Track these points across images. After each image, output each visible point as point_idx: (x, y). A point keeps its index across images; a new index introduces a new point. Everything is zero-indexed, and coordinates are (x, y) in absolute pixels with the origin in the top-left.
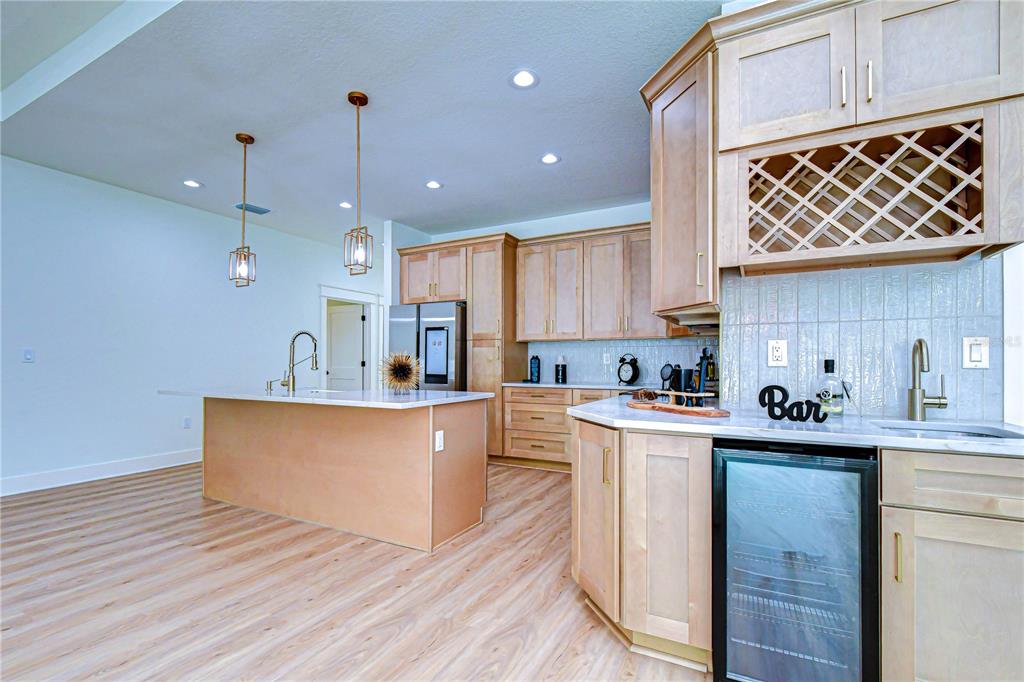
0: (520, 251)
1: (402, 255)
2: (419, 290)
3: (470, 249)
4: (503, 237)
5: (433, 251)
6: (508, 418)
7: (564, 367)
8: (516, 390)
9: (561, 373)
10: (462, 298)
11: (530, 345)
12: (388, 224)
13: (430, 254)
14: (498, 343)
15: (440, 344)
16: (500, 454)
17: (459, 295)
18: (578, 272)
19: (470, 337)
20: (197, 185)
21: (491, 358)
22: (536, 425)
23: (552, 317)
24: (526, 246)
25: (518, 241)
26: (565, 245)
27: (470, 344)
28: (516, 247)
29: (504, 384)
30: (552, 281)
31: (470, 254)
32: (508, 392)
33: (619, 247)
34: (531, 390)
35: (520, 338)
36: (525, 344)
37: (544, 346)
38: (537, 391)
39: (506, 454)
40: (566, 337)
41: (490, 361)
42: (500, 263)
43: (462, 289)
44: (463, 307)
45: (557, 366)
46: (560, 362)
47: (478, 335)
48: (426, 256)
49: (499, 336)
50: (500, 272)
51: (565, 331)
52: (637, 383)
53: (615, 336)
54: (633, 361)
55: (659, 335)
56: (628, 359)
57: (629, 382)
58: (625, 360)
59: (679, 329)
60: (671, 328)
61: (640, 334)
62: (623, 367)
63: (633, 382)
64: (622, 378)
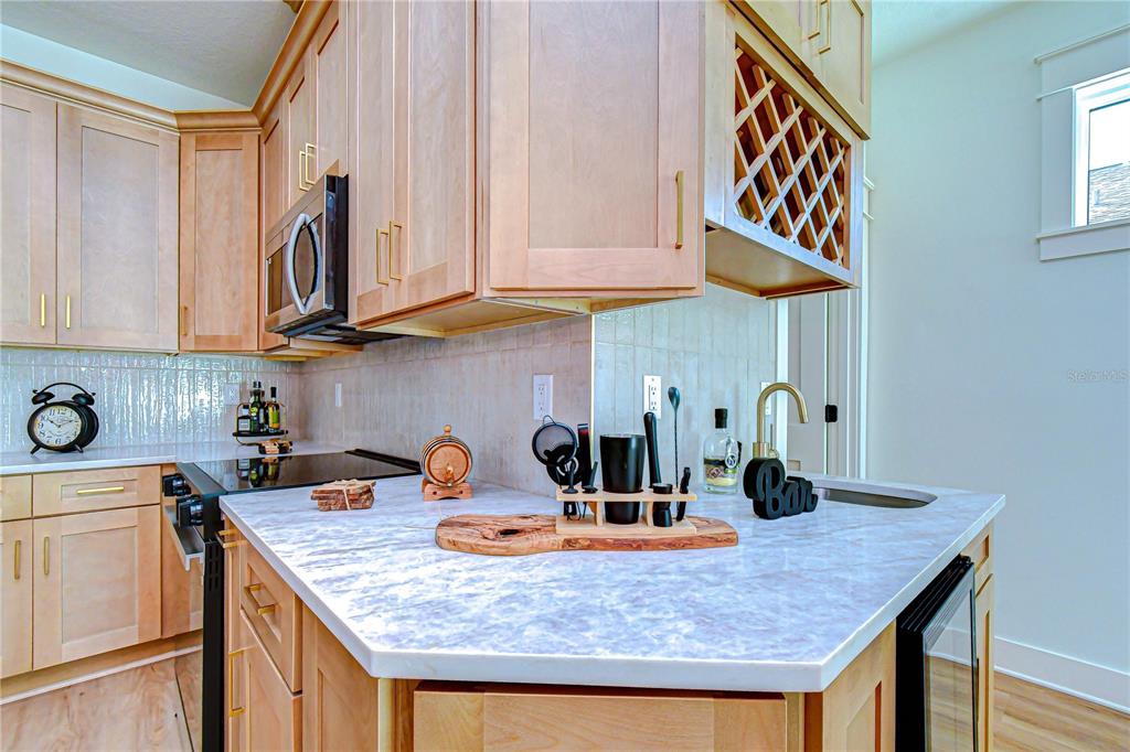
52: (88, 450)
53: (28, 340)
54: (83, 401)
55: (161, 347)
56: (63, 394)
57: (68, 449)
58: (51, 396)
59: (216, 339)
60: (191, 334)
61: (107, 341)
62: (46, 413)
63: (82, 446)
64: (44, 440)
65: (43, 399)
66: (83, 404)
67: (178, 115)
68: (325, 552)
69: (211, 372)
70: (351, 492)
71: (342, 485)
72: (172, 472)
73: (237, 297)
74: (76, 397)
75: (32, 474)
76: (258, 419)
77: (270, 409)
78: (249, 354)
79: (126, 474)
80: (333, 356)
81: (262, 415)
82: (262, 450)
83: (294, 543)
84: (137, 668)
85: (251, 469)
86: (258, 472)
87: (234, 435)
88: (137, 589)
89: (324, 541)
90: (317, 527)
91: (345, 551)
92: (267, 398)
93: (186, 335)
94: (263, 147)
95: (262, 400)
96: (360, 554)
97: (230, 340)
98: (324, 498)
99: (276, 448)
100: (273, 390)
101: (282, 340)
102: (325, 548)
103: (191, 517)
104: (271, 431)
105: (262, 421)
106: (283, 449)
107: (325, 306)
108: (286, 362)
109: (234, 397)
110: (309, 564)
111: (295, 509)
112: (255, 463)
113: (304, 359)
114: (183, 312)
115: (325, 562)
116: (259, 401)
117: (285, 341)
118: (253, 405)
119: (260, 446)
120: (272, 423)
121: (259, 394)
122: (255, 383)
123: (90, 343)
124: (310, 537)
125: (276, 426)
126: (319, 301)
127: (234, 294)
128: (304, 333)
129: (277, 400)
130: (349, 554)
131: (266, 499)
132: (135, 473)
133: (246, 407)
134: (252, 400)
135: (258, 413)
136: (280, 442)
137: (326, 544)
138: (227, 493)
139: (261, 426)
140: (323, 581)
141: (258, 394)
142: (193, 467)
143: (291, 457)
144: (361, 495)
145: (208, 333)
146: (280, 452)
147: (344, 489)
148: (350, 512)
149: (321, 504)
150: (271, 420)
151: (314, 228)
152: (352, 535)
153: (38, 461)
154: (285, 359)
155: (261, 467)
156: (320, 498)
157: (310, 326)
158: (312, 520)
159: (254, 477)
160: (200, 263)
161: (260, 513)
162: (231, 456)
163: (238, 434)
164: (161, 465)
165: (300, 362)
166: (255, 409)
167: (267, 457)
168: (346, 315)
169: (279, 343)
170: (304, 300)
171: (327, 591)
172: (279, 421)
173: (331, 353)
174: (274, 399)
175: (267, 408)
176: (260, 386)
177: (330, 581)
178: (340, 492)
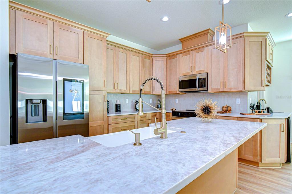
3: (86, 33)
5: (53, 20)
10: (80, 62)
14: (105, 93)
21: (100, 101)
23: (117, 82)
26: (122, 50)
29: (108, 115)
30: (117, 65)
32: (110, 119)
42: (106, 49)
49: (105, 89)
50: (106, 54)
58: (137, 101)
94: (168, 60)
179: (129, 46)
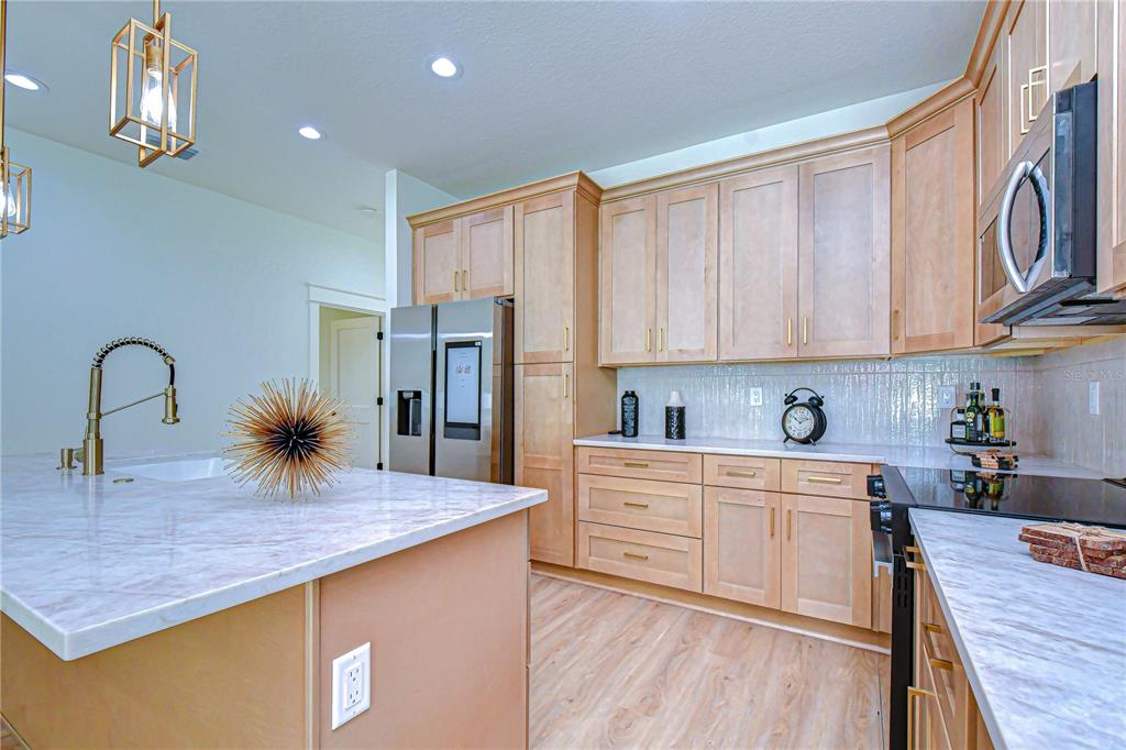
0: (605, 210)
1: (414, 227)
2: (440, 283)
3: (520, 206)
4: (575, 180)
5: (460, 215)
6: (583, 501)
7: (681, 411)
8: (596, 452)
9: (676, 424)
10: (507, 292)
11: (620, 373)
12: (392, 175)
13: (457, 222)
14: (566, 369)
15: (468, 370)
16: (571, 565)
17: (502, 288)
18: (708, 241)
19: (519, 358)
20: (32, 86)
21: (555, 395)
22: (635, 518)
23: (661, 324)
24: (615, 200)
25: (601, 191)
26: (683, 193)
27: (519, 370)
28: (598, 202)
29: (576, 442)
30: (660, 259)
31: (519, 216)
32: (582, 454)
33: (789, 187)
34: (624, 454)
35: (604, 361)
36: (611, 370)
37: (643, 373)
38: (636, 455)
39: (580, 565)
40: (686, 358)
41: (554, 400)
42: (569, 227)
43: (507, 277)
44: (508, 310)
45: (668, 410)
46: (674, 402)
47: (533, 354)
48: (451, 225)
49: (569, 356)
50: (569, 243)
51: (684, 348)
52: (820, 443)
53: (780, 355)
54: (815, 402)
55: (874, 352)
56: (803, 397)
57: (805, 441)
58: (795, 399)
59: (926, 339)
60: (902, 337)
61: (833, 350)
62: (792, 412)
63: (815, 440)
64: (791, 432)
65: (791, 400)
66: (816, 405)
67: (889, 125)
68: (1021, 626)
69: (924, 374)
70: (1089, 545)
71: (1075, 532)
72: (876, 473)
73: (949, 290)
74: (812, 399)
75: (781, 458)
76: (976, 425)
77: (991, 415)
78: (964, 351)
79: (844, 469)
80: (1086, 343)
81: (980, 420)
82: (977, 463)
83: (978, 595)
84: (852, 647)
85: (966, 482)
86: (975, 487)
87: (947, 441)
88: (851, 574)
89: (1027, 608)
90: (1022, 582)
91: (1057, 638)
92: (988, 401)
93: (897, 338)
94: (979, 109)
95: (980, 404)
96: (1085, 653)
97: (942, 338)
98: (1041, 543)
99: (994, 463)
100: (996, 394)
101: (1001, 330)
102: (1024, 619)
103: (882, 524)
104: (992, 441)
105: (980, 427)
106: (1003, 463)
107: (1055, 275)
108: (1016, 358)
109: (948, 398)
110: (989, 634)
111: (995, 545)
112: (971, 476)
113: (1041, 352)
114: (894, 315)
115: (1017, 642)
116: (977, 405)
117: (1006, 332)
118: (969, 409)
119: (974, 457)
120: (994, 432)
121: (977, 397)
122: (972, 385)
123: (819, 354)
124: (1005, 594)
125: (998, 435)
126: (1047, 270)
127: (946, 287)
128: (1030, 317)
129: (1002, 403)
130: (1064, 646)
131: (962, 524)
132: (850, 469)
133: (961, 411)
134: (968, 404)
135: (975, 420)
136: (1000, 455)
137: (1028, 614)
138: (917, 506)
139: (980, 434)
140: (1002, 672)
141: (975, 397)
142: (894, 471)
143: (1015, 476)
144: (1111, 553)
145: (919, 334)
146: (999, 468)
147: (1076, 536)
148: (1086, 576)
149: (1035, 550)
150: (992, 428)
151: (1039, 173)
152: (1079, 616)
153: (787, 449)
154: (1013, 354)
155: (980, 482)
156: (1033, 542)
157: (1037, 307)
158: (1016, 568)
159: (971, 491)
160: (910, 263)
161: (947, 539)
162: (943, 465)
163: (952, 441)
164: (872, 465)
165: (1035, 356)
166: (972, 414)
167: (983, 472)
168: (1092, 280)
169: (998, 335)
170: (1024, 274)
171: (1003, 693)
172: (1003, 430)
173: (1082, 340)
174: (996, 403)
175: (987, 414)
176: (978, 388)
177: (1013, 678)
178: (1070, 540)
179: (701, 163)
